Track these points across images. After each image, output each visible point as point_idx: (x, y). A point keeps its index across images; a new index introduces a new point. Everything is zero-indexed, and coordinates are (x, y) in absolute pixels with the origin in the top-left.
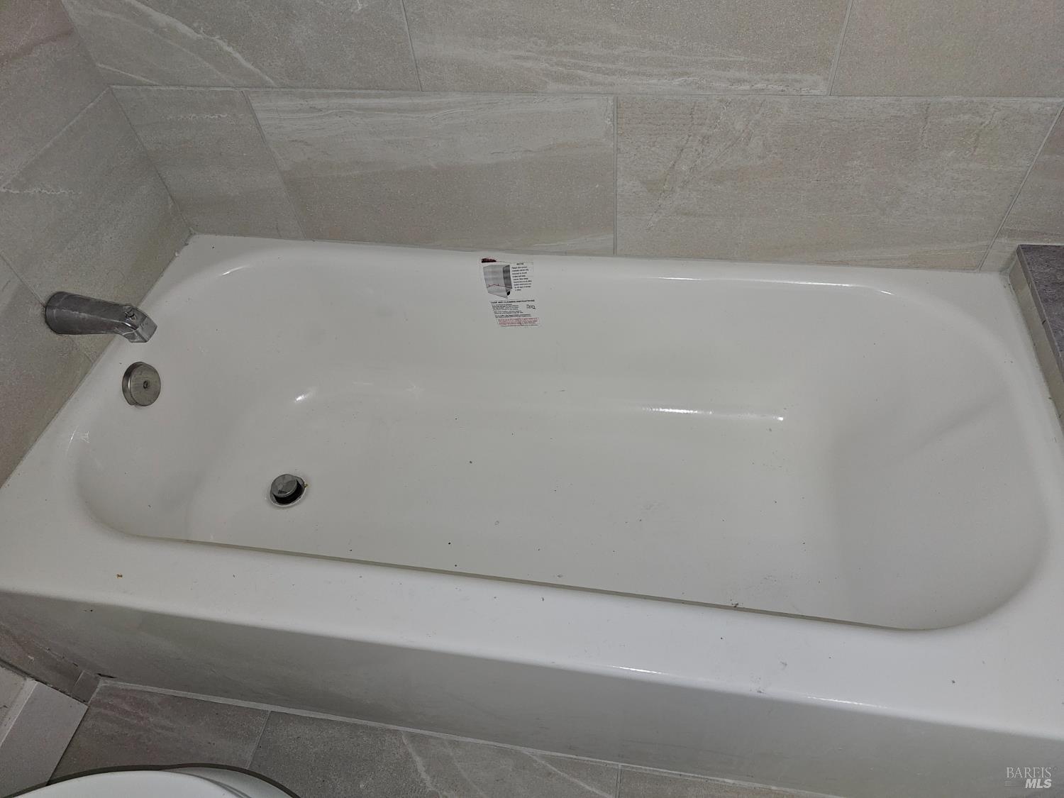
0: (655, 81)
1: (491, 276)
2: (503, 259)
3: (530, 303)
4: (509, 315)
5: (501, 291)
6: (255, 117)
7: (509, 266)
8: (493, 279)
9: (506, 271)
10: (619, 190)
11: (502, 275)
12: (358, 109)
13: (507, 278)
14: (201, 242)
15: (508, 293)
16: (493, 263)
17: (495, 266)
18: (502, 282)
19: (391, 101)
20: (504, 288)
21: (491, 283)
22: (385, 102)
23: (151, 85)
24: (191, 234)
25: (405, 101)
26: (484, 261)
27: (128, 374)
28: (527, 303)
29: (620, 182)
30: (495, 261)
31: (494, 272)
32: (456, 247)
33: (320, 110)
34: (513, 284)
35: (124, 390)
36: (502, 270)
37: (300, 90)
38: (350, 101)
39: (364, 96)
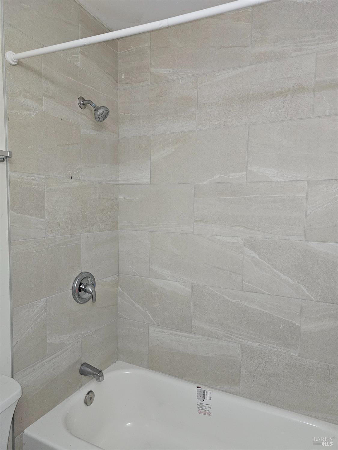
0: (251, 343)
1: (199, 393)
2: (204, 388)
3: (210, 406)
4: (203, 410)
5: (201, 399)
6: (148, 331)
7: (205, 391)
8: (200, 394)
9: (204, 392)
10: (241, 373)
11: (202, 393)
12: (174, 334)
13: (204, 395)
14: (119, 363)
15: (203, 400)
16: (200, 389)
17: (201, 390)
18: (202, 396)
19: (183, 334)
20: (202, 398)
21: (199, 395)
22: (181, 334)
23: (128, 319)
24: (117, 360)
25: (186, 335)
26: (198, 387)
27: (88, 393)
28: (209, 406)
29: (241, 370)
30: (201, 388)
31: (200, 392)
32: (190, 381)
33: (165, 333)
34: (205, 397)
35: (85, 398)
36: (203, 391)
37: (162, 327)
38: (173, 332)
39: (177, 331)
